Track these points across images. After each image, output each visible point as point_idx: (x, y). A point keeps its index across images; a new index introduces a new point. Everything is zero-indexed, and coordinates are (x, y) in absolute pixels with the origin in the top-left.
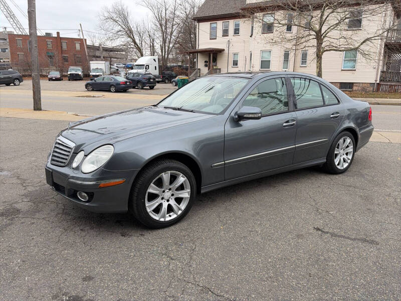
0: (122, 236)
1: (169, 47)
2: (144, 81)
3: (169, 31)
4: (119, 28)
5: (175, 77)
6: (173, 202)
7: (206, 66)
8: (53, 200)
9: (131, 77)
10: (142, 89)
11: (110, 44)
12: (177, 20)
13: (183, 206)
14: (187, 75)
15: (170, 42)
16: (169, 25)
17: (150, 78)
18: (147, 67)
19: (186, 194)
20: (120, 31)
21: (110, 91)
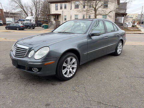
0: (52, 85)
1: (38, 13)
2: (30, 26)
3: (38, 6)
4: (17, 5)
5: (42, 24)
6: (71, 69)
7: (54, 20)
8: (13, 73)
9: (25, 24)
10: (30, 29)
11: (14, 11)
12: (41, 3)
13: (74, 71)
14: (47, 24)
15: (39, 11)
16: (38, 4)
17: (33, 25)
18: (30, 20)
19: (75, 66)
20: (18, 6)
21: (16, 30)
